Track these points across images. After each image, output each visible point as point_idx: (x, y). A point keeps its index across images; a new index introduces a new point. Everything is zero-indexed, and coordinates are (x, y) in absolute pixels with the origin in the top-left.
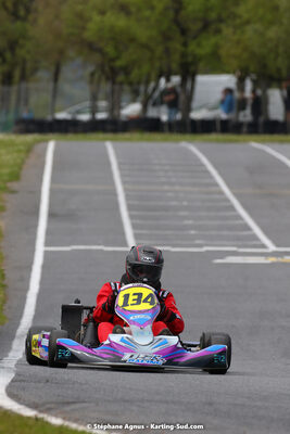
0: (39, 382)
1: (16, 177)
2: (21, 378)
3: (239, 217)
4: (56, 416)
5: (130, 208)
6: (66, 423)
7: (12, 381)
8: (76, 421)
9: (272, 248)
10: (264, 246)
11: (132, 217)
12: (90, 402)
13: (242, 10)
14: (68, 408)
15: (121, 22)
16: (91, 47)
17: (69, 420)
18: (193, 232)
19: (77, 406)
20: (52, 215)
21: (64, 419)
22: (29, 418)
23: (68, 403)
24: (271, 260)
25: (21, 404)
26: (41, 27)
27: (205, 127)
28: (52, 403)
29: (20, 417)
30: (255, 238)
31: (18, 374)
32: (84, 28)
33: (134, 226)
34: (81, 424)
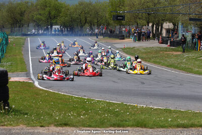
1: (24, 44)
13: (61, 14)
15: (40, 17)
16: (34, 21)
26: (25, 17)
27: (55, 35)
32: (33, 18)
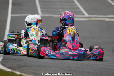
0: (12, 60)
2: (5, 58)
3: (76, 5)
4: (18, 71)
5: (40, 1)
6: (22, 74)
7: (2, 60)
8: (24, 73)
9: (87, 15)
10: (84, 14)
11: (40, 5)
12: (29, 67)
14: (21, 69)
17: (22, 72)
18: (61, 10)
19: (25, 68)
20: (13, 4)
21: (20, 72)
22: (9, 72)
23: (21, 67)
24: (87, 19)
25: (6, 67)
28: (16, 67)
29: (6, 72)
30: (81, 12)
31: (4, 57)
33: (41, 8)
34: (26, 74)
